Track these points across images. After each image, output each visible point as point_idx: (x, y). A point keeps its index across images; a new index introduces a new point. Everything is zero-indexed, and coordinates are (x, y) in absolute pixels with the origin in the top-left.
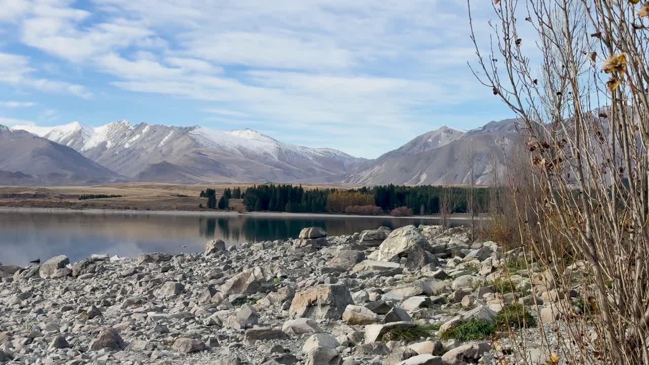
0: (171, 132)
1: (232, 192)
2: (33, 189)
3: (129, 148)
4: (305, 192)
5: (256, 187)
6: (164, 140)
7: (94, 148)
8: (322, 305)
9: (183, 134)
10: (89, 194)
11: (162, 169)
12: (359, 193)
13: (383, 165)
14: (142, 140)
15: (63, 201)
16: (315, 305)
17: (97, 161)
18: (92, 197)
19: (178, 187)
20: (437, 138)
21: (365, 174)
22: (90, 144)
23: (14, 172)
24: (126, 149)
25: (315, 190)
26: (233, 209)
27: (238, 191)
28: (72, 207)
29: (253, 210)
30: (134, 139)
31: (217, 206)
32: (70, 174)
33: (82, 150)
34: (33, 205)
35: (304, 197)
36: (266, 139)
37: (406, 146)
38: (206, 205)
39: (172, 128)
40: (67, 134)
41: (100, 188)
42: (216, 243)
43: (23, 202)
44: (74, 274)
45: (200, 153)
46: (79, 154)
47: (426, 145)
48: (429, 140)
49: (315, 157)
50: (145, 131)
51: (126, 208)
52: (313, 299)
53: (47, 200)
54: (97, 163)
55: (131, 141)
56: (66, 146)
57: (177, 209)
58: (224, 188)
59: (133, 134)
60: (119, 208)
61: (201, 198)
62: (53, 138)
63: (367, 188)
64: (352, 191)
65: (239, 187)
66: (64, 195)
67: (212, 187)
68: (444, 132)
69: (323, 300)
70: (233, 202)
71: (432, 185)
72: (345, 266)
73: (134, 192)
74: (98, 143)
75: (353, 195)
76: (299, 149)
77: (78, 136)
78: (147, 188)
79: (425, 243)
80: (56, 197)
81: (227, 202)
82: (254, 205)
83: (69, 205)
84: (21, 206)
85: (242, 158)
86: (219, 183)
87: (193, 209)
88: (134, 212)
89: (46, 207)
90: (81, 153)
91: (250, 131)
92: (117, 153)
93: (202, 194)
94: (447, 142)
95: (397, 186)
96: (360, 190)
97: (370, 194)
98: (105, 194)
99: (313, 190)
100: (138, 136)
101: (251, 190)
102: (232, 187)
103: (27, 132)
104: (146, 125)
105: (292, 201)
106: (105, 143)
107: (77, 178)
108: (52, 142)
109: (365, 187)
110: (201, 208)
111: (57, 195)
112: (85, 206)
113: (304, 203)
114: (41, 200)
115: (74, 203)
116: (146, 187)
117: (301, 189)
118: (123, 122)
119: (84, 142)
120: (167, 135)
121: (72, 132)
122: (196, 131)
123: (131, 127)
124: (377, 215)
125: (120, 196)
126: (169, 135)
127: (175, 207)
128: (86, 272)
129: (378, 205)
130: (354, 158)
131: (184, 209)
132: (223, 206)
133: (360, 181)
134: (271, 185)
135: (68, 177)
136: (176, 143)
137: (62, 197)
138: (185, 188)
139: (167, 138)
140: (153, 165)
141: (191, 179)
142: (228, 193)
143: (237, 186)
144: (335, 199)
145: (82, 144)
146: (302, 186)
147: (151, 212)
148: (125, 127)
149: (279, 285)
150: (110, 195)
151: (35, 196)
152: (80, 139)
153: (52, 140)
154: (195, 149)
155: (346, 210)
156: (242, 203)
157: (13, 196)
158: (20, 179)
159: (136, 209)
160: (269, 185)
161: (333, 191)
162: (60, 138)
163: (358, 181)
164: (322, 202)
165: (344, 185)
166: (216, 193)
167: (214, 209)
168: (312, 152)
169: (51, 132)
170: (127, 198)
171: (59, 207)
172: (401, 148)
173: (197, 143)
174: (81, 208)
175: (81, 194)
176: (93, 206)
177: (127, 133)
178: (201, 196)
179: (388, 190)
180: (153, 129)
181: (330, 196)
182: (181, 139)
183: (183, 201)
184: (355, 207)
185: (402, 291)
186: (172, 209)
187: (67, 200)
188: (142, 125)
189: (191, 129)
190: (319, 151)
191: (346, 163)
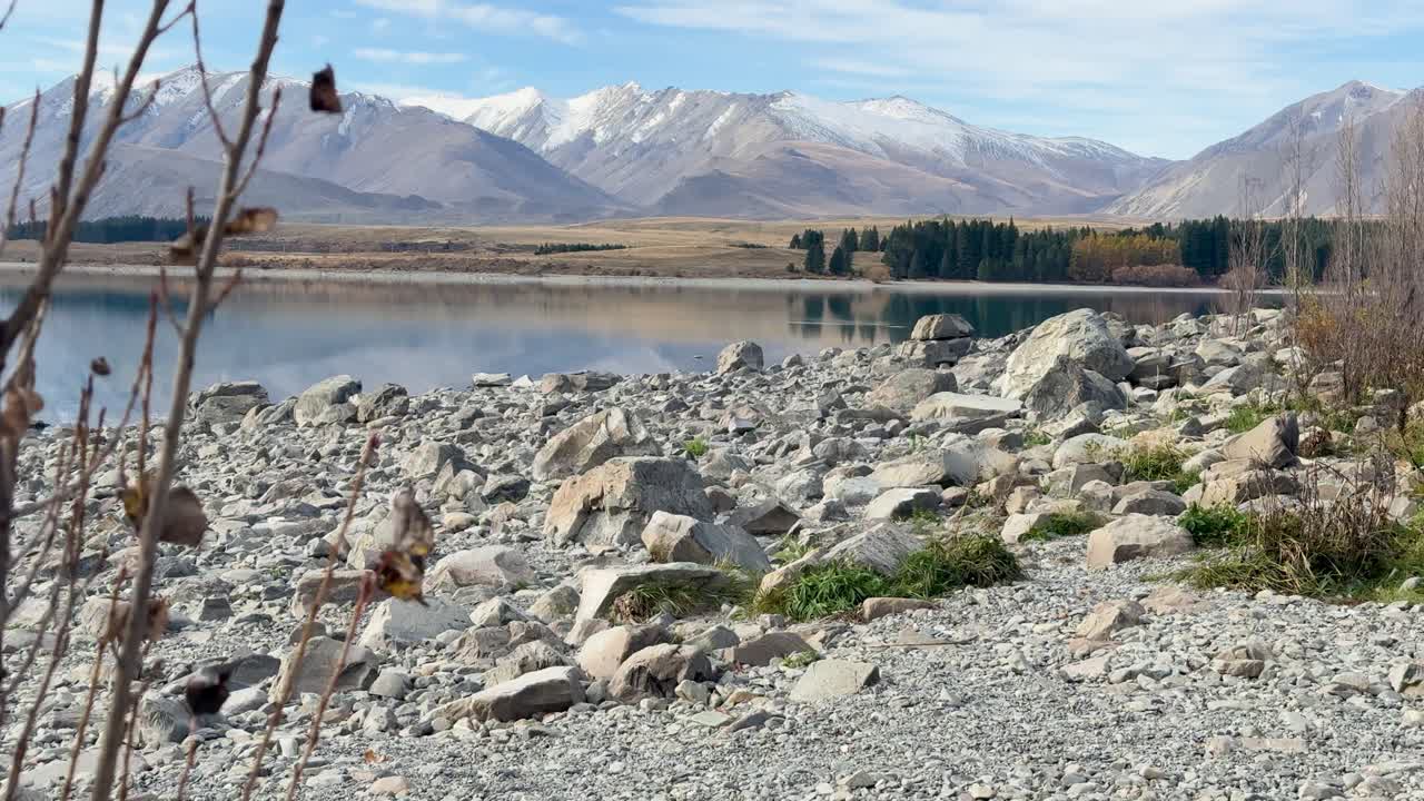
0: (732, 107)
1: (859, 238)
2: (441, 231)
3: (641, 143)
4: (1021, 235)
5: (913, 226)
6: (716, 124)
7: (568, 143)
8: (611, 509)
9: (757, 110)
10: (556, 242)
11: (712, 188)
12: (1145, 237)
13: (1206, 173)
14: (668, 125)
15: (503, 257)
16: (598, 509)
17: (574, 171)
18: (563, 249)
19: (744, 227)
20: (1335, 108)
21: (1163, 195)
22: (561, 134)
23: (404, 195)
24: (635, 144)
25: (1044, 231)
26: (861, 275)
27: (872, 236)
28: (521, 270)
29: (906, 277)
30: (653, 123)
31: (827, 267)
32: (519, 199)
33: (544, 147)
34: (442, 267)
35: (1019, 245)
36: (939, 119)
37: (1261, 128)
38: (803, 267)
39: (733, 97)
40: (512, 113)
41: (579, 231)
42: (742, 351)
43: (419, 259)
44: (361, 417)
45: (792, 152)
46: (538, 156)
47: (1307, 124)
48: (1314, 115)
49: (1050, 158)
50: (676, 103)
51: (632, 274)
52: (594, 493)
53: (470, 256)
54: (575, 177)
55: (645, 127)
56: (511, 141)
57: (742, 274)
58: (842, 228)
59: (649, 113)
60: (618, 273)
61: (793, 251)
62: (485, 124)
63: (1163, 225)
64: (1129, 233)
65: (875, 227)
66: (505, 246)
67: (815, 226)
68: (1351, 93)
69: (614, 497)
70: (860, 260)
71: (1318, 218)
72: (903, 406)
73: (651, 238)
74: (576, 132)
75: (1131, 242)
76: (1012, 140)
77: (535, 118)
78: (675, 229)
79: (1113, 353)
80: (488, 249)
81: (849, 260)
82: (908, 266)
83: (515, 267)
84: (417, 269)
85: (887, 163)
86: (832, 219)
87: (773, 274)
88: (650, 281)
89: (467, 270)
90: (542, 155)
91: (902, 101)
92: (616, 154)
93: (796, 242)
94: (1360, 118)
95: (1235, 222)
96: (1147, 230)
97: (1172, 239)
98: (590, 243)
99: (1039, 232)
100: (659, 117)
101: (900, 233)
102: (859, 228)
103: (431, 112)
104: (678, 91)
105: (991, 255)
106: (591, 133)
107: (533, 209)
108: (481, 133)
109: (1158, 225)
110: (792, 272)
111: (492, 246)
112: (548, 268)
113: (1018, 261)
114: (457, 256)
115: (525, 263)
116: (675, 227)
117: (1013, 230)
118: (628, 86)
119: (547, 131)
120: (722, 114)
121: (523, 110)
122: (784, 104)
123: (646, 98)
124: (1186, 285)
125: (621, 247)
126: (727, 114)
127: (734, 269)
128: (386, 412)
129: (1187, 264)
130: (1139, 159)
131: (757, 274)
132: (840, 267)
133: (1152, 210)
134: (946, 221)
135: (515, 208)
136: (742, 130)
137: (501, 249)
138: (758, 230)
139: (721, 119)
140: (695, 180)
141: (773, 209)
142: (850, 239)
143: (870, 224)
144: (1089, 250)
145: (543, 135)
146: (1016, 224)
147: (685, 282)
148: (634, 96)
149: (682, 451)
150: (599, 245)
151: (447, 248)
152: (538, 126)
153: (481, 127)
154: (781, 144)
155: (1115, 276)
156: (882, 261)
157: (403, 247)
158: (419, 211)
159: (653, 275)
160: (941, 222)
161: (1086, 232)
162: (499, 122)
163: (1147, 209)
164: (1059, 257)
165: (1113, 218)
166: (825, 240)
167: (820, 274)
168: (1043, 146)
169: (479, 112)
170: (635, 252)
171: (493, 271)
172: (1248, 133)
173: (787, 131)
174: (539, 273)
175: (541, 242)
176: (564, 268)
177: (638, 110)
178: (792, 246)
179: (1213, 230)
180: (693, 102)
181: (1078, 246)
182: (752, 122)
183: (754, 258)
184: (1135, 269)
185: (896, 473)
186: (730, 275)
187: (509, 256)
188: (669, 92)
189: (773, 98)
190: (1057, 143)
191: (1120, 170)
